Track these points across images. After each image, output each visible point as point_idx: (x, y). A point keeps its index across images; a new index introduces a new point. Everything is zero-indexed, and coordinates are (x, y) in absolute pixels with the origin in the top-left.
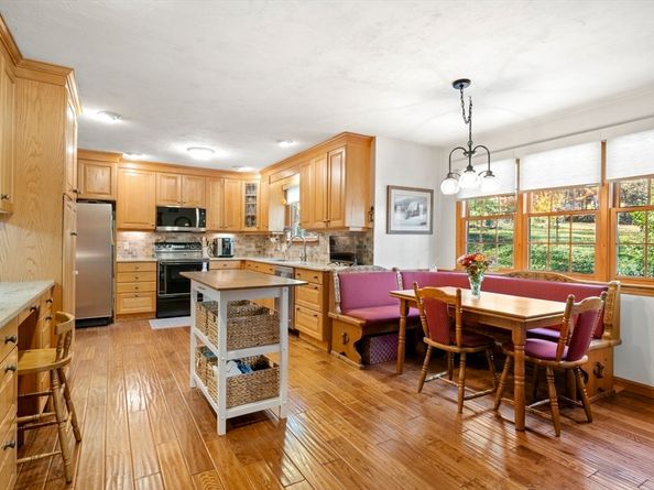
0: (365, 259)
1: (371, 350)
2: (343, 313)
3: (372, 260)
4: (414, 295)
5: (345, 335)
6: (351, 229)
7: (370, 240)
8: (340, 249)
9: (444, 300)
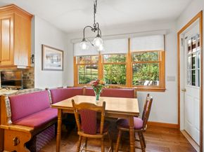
0: (28, 85)
1: (37, 142)
2: (14, 123)
3: (33, 85)
4: (72, 106)
5: (16, 139)
6: (18, 67)
7: (32, 74)
8: (8, 78)
9: (96, 109)
